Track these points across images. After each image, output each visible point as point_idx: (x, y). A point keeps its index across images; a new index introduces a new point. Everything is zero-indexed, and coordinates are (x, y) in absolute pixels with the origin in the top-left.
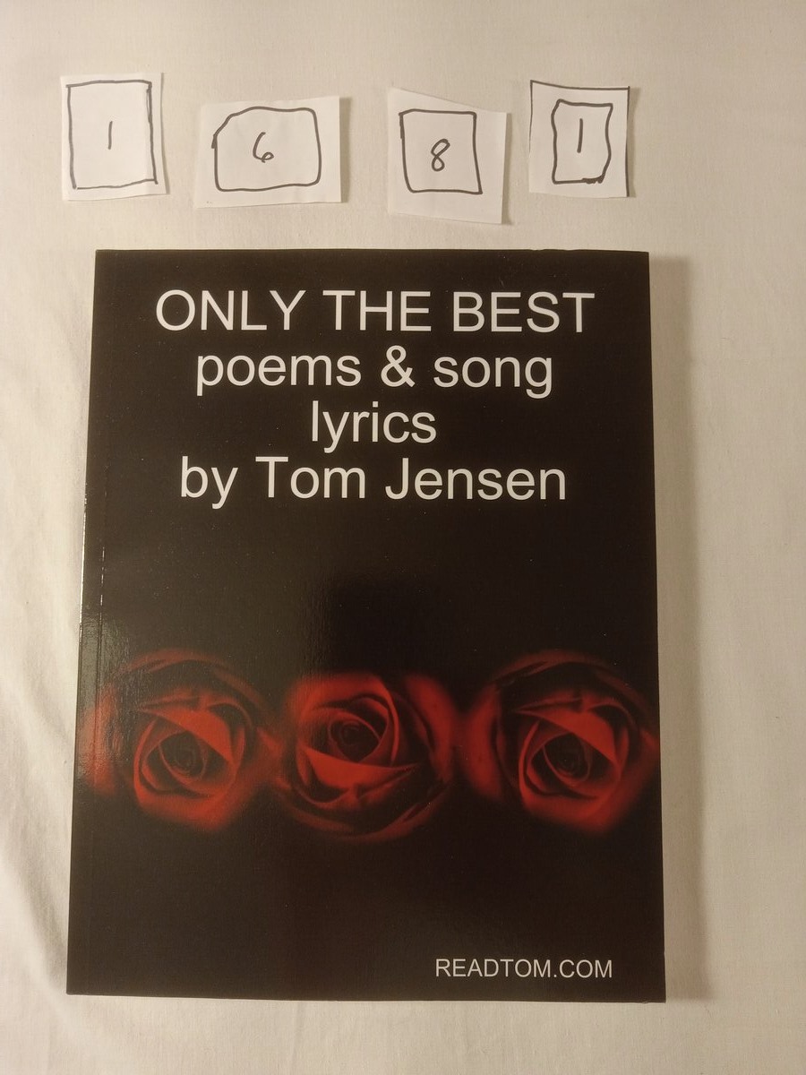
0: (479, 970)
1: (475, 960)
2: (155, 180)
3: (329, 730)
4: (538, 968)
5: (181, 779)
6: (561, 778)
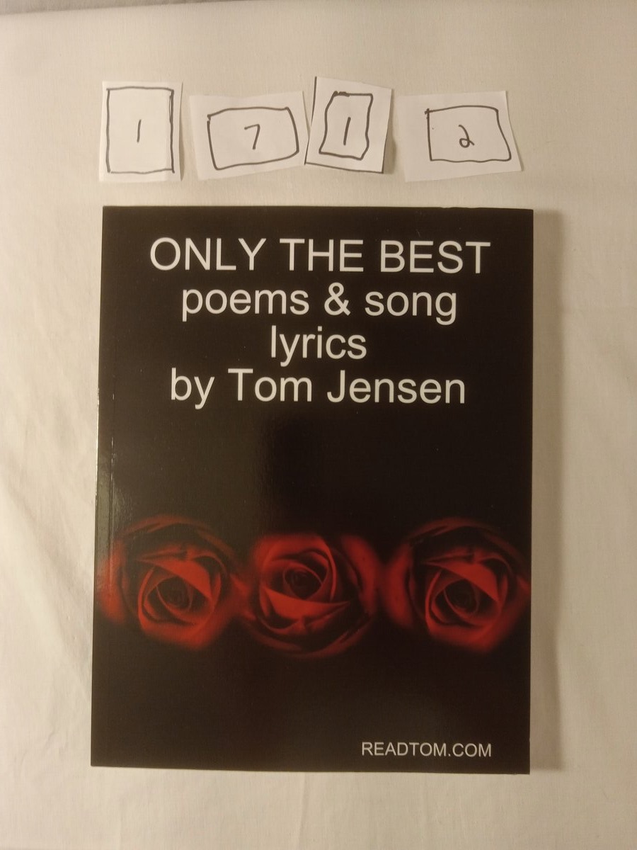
0: (393, 750)
1: (391, 744)
3: (284, 576)
4: (437, 750)
5: (174, 612)
6: (457, 612)
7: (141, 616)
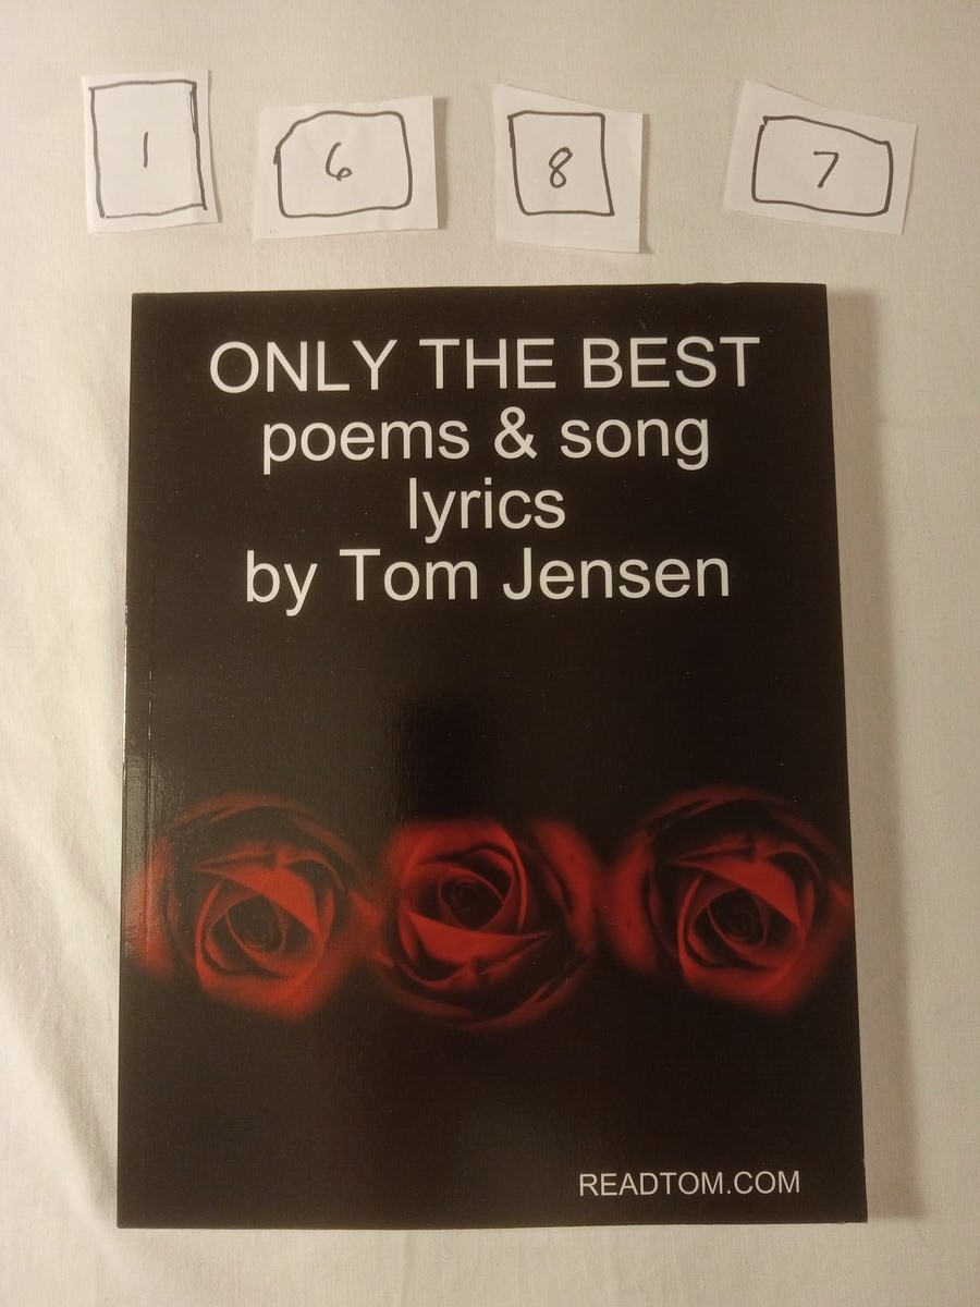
0: (633, 1186)
1: (628, 1175)
2: (203, 205)
3: (439, 890)
4: (707, 1183)
5: (255, 956)
6: (730, 944)
7: (200, 964)
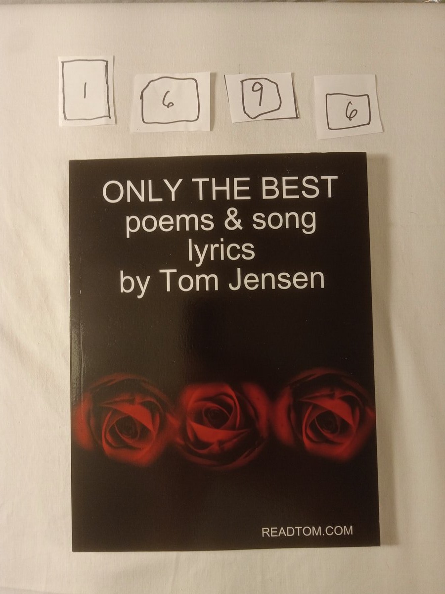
0: (284, 533)
1: (282, 528)
3: (203, 413)
6: (325, 434)
7: (104, 445)
